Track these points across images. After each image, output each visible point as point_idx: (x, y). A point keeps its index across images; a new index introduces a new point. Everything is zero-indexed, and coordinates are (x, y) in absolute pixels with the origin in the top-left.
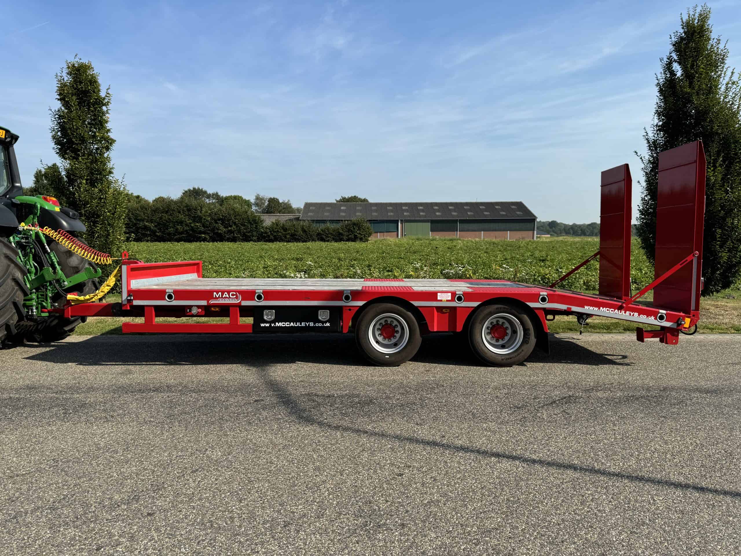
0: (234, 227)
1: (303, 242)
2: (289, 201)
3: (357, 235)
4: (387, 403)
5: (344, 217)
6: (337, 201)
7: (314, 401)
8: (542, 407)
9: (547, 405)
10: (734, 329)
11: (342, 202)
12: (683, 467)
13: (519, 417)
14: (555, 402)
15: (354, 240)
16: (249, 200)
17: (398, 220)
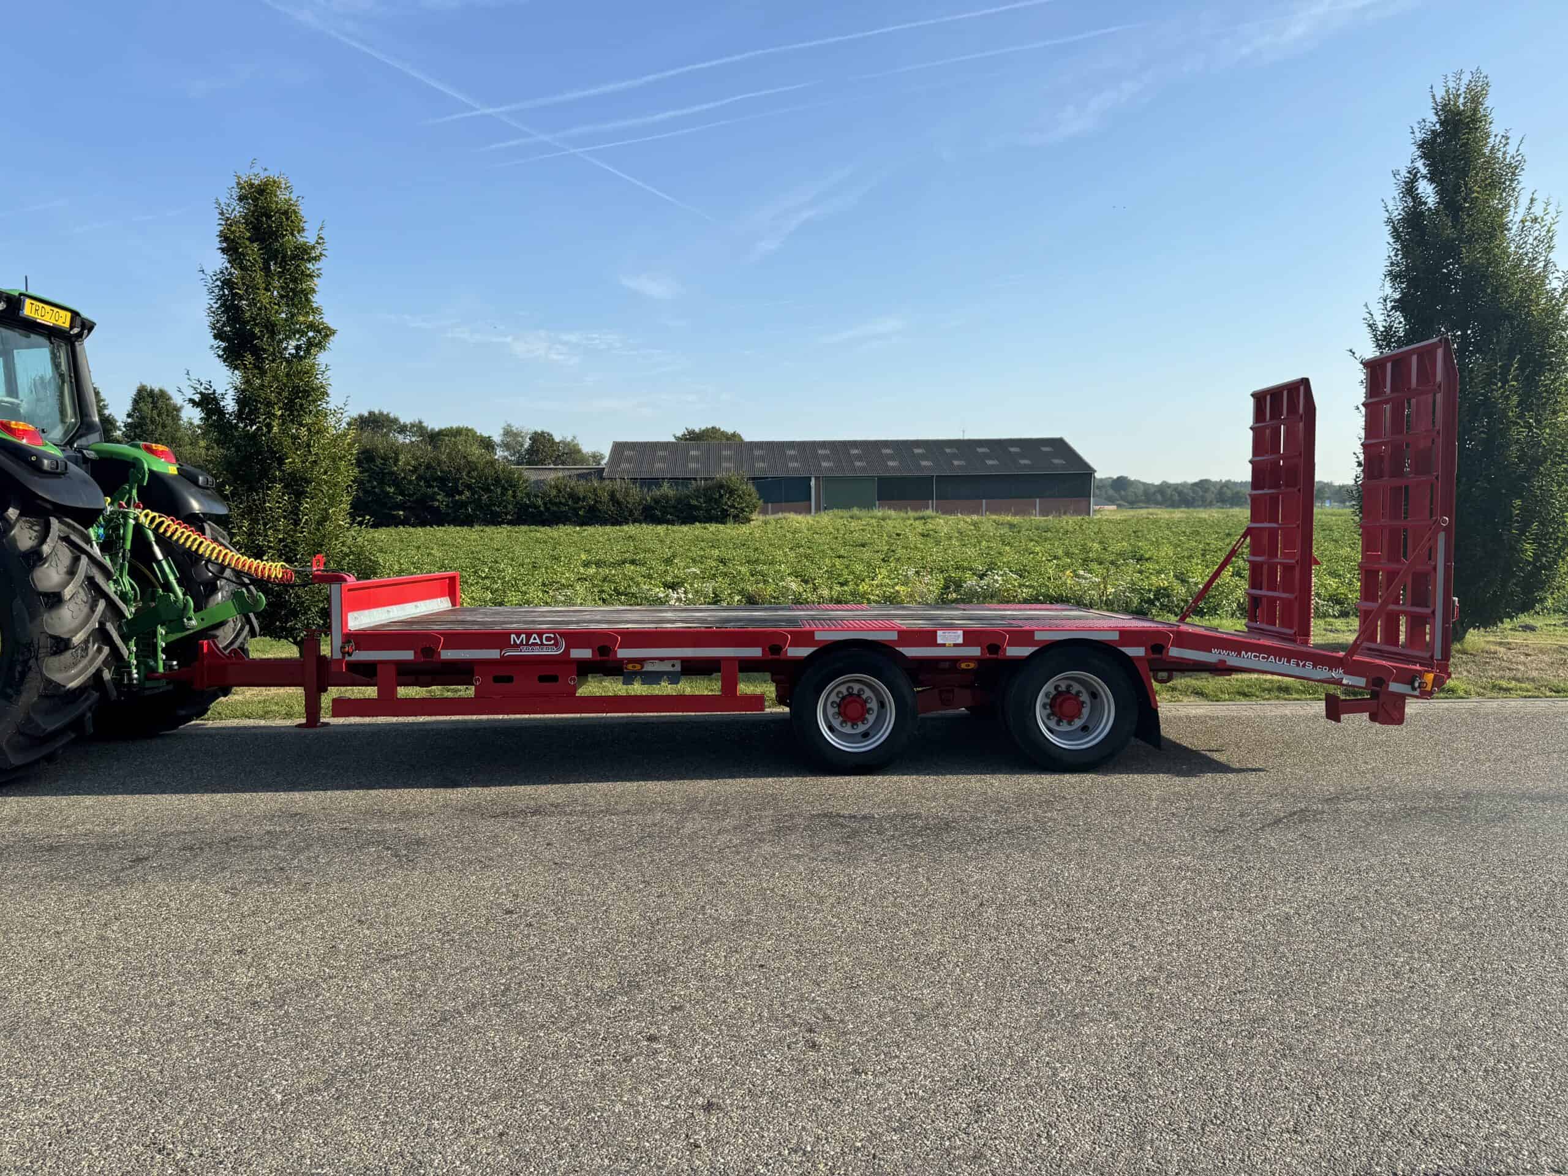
0: (468, 494)
1: (613, 524)
2: (574, 437)
3: (727, 511)
4: (978, 827)
5: (697, 471)
6: (677, 438)
7: (843, 826)
8: (1262, 828)
9: (1269, 825)
10: (1551, 690)
11: (686, 439)
12: (1543, 919)
13: (1231, 846)
14: (1280, 820)
15: (722, 519)
16: (489, 437)
17: (809, 479)
